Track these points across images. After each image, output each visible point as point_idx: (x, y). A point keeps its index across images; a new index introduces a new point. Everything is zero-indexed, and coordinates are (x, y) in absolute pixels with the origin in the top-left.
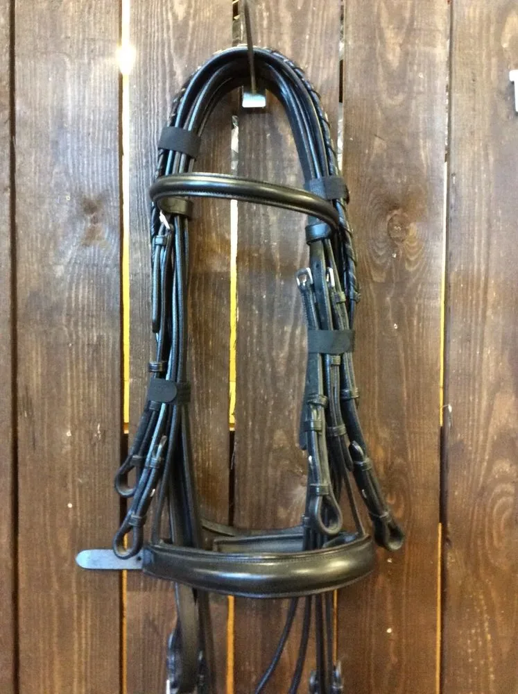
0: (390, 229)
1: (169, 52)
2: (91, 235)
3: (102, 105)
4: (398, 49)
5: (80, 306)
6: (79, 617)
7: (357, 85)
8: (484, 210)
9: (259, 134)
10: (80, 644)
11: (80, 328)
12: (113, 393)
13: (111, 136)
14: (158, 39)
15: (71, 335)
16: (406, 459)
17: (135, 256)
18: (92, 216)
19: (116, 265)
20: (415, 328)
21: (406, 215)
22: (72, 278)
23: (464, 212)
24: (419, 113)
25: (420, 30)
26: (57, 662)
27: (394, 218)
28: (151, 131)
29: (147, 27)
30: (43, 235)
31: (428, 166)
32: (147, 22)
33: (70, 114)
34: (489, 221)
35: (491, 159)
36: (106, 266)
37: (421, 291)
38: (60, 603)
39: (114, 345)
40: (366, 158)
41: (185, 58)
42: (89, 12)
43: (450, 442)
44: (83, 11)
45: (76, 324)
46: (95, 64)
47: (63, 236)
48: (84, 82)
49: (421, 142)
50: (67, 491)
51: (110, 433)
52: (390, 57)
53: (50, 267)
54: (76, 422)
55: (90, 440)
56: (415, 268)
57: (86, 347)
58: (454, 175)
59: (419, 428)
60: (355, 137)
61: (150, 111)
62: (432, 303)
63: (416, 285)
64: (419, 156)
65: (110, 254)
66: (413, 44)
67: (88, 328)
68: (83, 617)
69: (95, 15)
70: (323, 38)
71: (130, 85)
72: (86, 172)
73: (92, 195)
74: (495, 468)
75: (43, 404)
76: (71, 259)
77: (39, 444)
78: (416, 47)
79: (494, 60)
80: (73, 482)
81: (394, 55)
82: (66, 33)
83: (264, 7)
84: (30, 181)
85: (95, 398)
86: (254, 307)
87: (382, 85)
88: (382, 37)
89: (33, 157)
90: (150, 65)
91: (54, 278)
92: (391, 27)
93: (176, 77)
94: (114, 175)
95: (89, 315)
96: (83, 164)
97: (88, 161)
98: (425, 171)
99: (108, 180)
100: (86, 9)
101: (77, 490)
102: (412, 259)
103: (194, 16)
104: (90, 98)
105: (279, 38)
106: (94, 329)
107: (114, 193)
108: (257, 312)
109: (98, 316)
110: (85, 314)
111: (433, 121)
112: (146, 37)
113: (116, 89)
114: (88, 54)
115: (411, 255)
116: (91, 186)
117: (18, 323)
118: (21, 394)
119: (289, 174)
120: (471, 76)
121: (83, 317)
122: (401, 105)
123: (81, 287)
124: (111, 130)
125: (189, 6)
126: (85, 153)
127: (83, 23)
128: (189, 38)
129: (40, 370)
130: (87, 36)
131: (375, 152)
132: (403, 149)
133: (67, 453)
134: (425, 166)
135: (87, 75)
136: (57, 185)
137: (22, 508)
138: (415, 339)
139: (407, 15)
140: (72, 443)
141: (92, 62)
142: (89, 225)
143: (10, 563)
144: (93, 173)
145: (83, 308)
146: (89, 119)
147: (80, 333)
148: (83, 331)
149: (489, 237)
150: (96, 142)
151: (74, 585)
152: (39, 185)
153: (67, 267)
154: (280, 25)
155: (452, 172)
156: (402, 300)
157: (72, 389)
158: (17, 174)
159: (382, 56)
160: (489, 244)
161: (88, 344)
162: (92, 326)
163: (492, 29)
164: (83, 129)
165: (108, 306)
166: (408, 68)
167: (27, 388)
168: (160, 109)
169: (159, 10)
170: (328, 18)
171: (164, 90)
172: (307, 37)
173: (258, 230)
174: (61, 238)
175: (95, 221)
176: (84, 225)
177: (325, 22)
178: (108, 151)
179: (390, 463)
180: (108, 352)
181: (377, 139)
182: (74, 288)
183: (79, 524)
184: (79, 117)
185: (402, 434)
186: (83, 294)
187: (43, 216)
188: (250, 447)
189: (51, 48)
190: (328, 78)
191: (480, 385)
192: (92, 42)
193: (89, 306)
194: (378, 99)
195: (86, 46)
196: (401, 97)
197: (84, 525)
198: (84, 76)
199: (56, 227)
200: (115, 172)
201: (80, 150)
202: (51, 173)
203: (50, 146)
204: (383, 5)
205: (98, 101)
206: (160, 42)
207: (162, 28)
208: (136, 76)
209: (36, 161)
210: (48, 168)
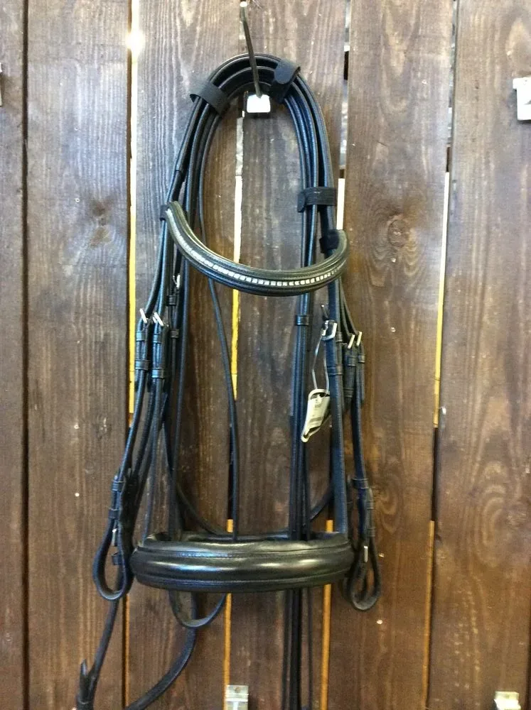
0: (390, 233)
1: (177, 57)
2: (99, 237)
3: (111, 110)
4: (402, 56)
5: (88, 305)
6: (85, 601)
7: (361, 91)
8: (484, 216)
9: (263, 140)
10: (85, 626)
11: (88, 326)
12: (119, 388)
13: (120, 140)
14: (166, 44)
15: (79, 333)
16: (399, 458)
17: (141, 257)
18: (101, 217)
19: (123, 265)
20: (412, 331)
21: (406, 221)
22: (81, 277)
23: (464, 218)
24: (421, 121)
25: (425, 36)
26: (63, 641)
27: (395, 223)
28: (158, 135)
29: (156, 33)
30: (54, 236)
31: (429, 172)
32: (155, 28)
33: (80, 119)
34: (488, 228)
35: (492, 166)
36: (114, 266)
37: (419, 295)
38: (67, 586)
39: (120, 343)
40: (368, 164)
41: (192, 64)
42: (99, 19)
43: (443, 443)
44: (94, 17)
45: (84, 322)
46: (104, 69)
47: (73, 237)
48: (94, 88)
49: (423, 148)
50: (75, 480)
51: (115, 427)
52: (394, 63)
53: (60, 267)
54: (84, 417)
55: (97, 432)
56: (414, 272)
57: (93, 344)
58: (455, 181)
59: (414, 429)
60: (357, 144)
61: (158, 116)
62: (430, 308)
63: (415, 289)
64: (419, 164)
65: (117, 255)
66: (418, 51)
67: (96, 327)
68: (88, 599)
69: (105, 22)
70: (329, 44)
71: (139, 90)
72: (94, 175)
73: (100, 197)
74: (487, 469)
75: (53, 397)
76: (80, 259)
77: (48, 434)
78: (420, 54)
79: (498, 68)
80: (81, 472)
81: (398, 62)
82: (77, 39)
83: (270, 14)
84: (42, 183)
85: (102, 394)
86: (255, 309)
87: (386, 92)
88: (386, 44)
89: (44, 160)
90: (158, 70)
91: (64, 278)
92: (396, 33)
93: (183, 82)
94: (122, 177)
95: (96, 313)
96: (92, 166)
97: (97, 164)
98: (426, 177)
99: (116, 183)
100: (97, 16)
101: (84, 480)
102: (411, 264)
103: (202, 23)
104: (99, 103)
105: (285, 44)
106: (101, 327)
107: (122, 196)
108: (258, 313)
109: (104, 315)
110: (93, 312)
111: (436, 127)
112: (154, 44)
113: (124, 94)
114: (98, 59)
115: (410, 260)
116: (99, 188)
117: (30, 320)
118: (31, 387)
119: (292, 179)
120: (474, 84)
121: (91, 316)
122: (404, 111)
123: (89, 286)
124: (120, 134)
125: (197, 13)
126: (94, 156)
127: (94, 29)
128: (196, 44)
129: (49, 366)
130: (97, 42)
131: (377, 158)
132: (405, 156)
133: (74, 444)
134: (426, 172)
135: (97, 83)
136: (67, 187)
137: (32, 497)
138: (412, 342)
139: (412, 22)
140: (79, 437)
141: (102, 67)
142: (97, 226)
143: (20, 547)
144: (102, 176)
145: (91, 307)
146: (98, 124)
147: (88, 331)
148: (90, 329)
149: (488, 243)
150: (105, 146)
151: (80, 570)
152: (50, 188)
153: (75, 266)
154: (285, 31)
155: (453, 179)
156: (400, 304)
157: (80, 384)
158: (29, 175)
159: (387, 63)
160: (487, 250)
161: (96, 342)
162: (100, 323)
163: (497, 37)
164: (93, 133)
165: (115, 304)
166: (412, 74)
167: (37, 382)
168: (167, 113)
169: (167, 16)
170: (333, 24)
171: (171, 95)
172: (313, 43)
173: (261, 233)
174: (70, 240)
175: (103, 223)
176: (92, 228)
177: (330, 28)
178: (116, 155)
179: (384, 462)
180: (115, 349)
181: (379, 145)
182: (82, 287)
183: (85, 512)
184: (89, 121)
185: (397, 434)
186: (92, 294)
187: (54, 217)
188: (249, 443)
189: (62, 54)
190: (332, 84)
191: (475, 389)
192: (102, 48)
193: (96, 305)
194: (381, 105)
195: (96, 52)
196: (404, 104)
197: (91, 513)
198: (94, 81)
199: (66, 228)
200: (123, 174)
201: (89, 153)
202: (61, 176)
203: (60, 150)
204: (388, 11)
205: (107, 106)
206: (168, 47)
207: (170, 34)
208: (144, 82)
209: (47, 164)
210: (59, 170)
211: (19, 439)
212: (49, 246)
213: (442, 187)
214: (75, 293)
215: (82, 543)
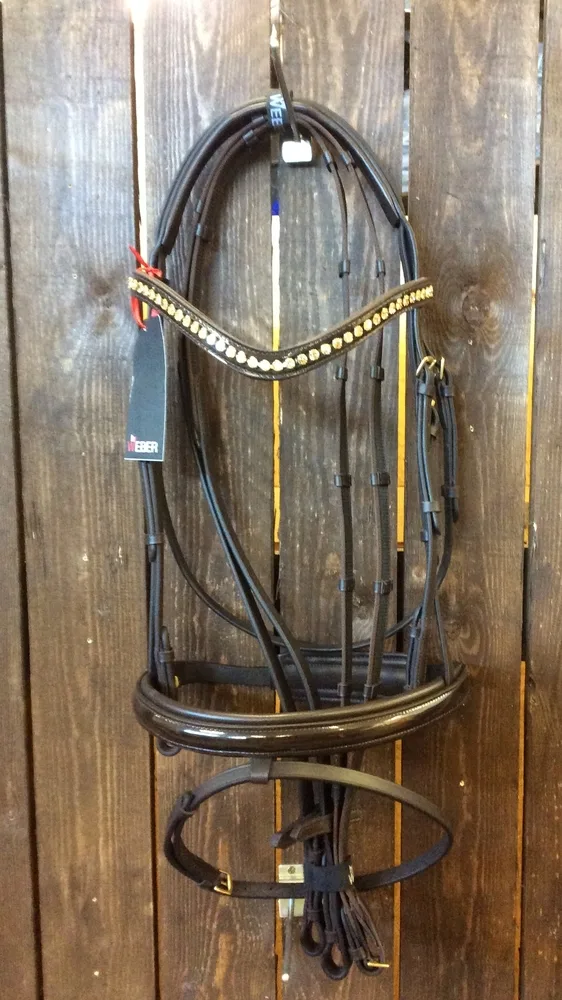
0: (465, 309)
1: (193, 90)
3: (113, 159)
4: (476, 82)
5: (94, 408)
6: (103, 768)
7: (425, 129)
9: (304, 194)
11: (94, 434)
13: (125, 199)
14: (178, 76)
15: (84, 442)
16: (482, 586)
18: (105, 297)
20: (496, 430)
21: (484, 292)
22: (82, 373)
24: (502, 163)
25: (504, 57)
26: (79, 819)
27: (470, 297)
29: (165, 61)
30: (48, 322)
31: (512, 229)
32: (164, 54)
33: (74, 172)
36: (124, 358)
37: (503, 387)
38: (81, 751)
40: (435, 222)
41: (212, 99)
42: (94, 44)
43: (534, 567)
44: (87, 42)
45: (89, 430)
46: (103, 109)
47: (71, 323)
48: (91, 134)
49: (505, 199)
50: (86, 624)
51: (133, 558)
52: (466, 92)
53: (56, 361)
54: (94, 545)
55: (112, 564)
56: (496, 357)
57: (102, 456)
58: (544, 241)
59: (499, 550)
60: (423, 196)
61: (172, 167)
62: (517, 400)
63: (496, 379)
64: (501, 220)
65: (128, 344)
66: (495, 76)
67: (103, 434)
68: (108, 767)
69: (101, 48)
70: (383, 70)
72: (95, 243)
73: (103, 271)
75: (54, 524)
76: (80, 351)
77: (51, 568)
78: (499, 80)
80: (93, 614)
81: (471, 90)
82: (66, 70)
83: (308, 32)
84: (29, 256)
85: (115, 517)
86: (301, 408)
88: (455, 68)
89: (31, 227)
90: (169, 109)
91: (62, 374)
92: (468, 54)
93: (201, 123)
95: (104, 418)
96: (92, 234)
97: (97, 230)
98: (508, 237)
99: (122, 253)
100: (90, 40)
101: (97, 623)
102: (492, 346)
103: (221, 46)
104: (98, 152)
105: (328, 71)
106: (111, 435)
107: (130, 269)
108: (304, 413)
109: (115, 420)
110: (100, 416)
113: (129, 139)
114: (95, 98)
115: (491, 341)
116: (102, 260)
117: (22, 428)
118: (27, 511)
121: (97, 420)
122: (479, 153)
123: (94, 384)
124: (124, 191)
125: (216, 33)
127: (87, 58)
128: (217, 74)
129: (49, 485)
130: (91, 74)
131: (446, 214)
132: (481, 210)
133: (84, 580)
134: (509, 230)
135: (93, 127)
136: (62, 260)
137: (34, 645)
138: (494, 443)
139: (488, 39)
140: (89, 571)
141: (99, 106)
142: (101, 309)
143: (22, 709)
144: (104, 245)
145: (97, 410)
146: (97, 179)
147: (94, 439)
148: (98, 437)
150: (107, 206)
151: (97, 732)
152: (40, 262)
153: (76, 360)
154: (328, 54)
155: (542, 237)
156: (479, 396)
157: (87, 505)
158: (13, 248)
159: (457, 92)
161: (105, 454)
162: (108, 431)
164: (91, 191)
166: (489, 106)
167: (34, 504)
169: (179, 39)
170: (389, 44)
172: (363, 69)
173: (305, 312)
174: (68, 326)
175: (107, 304)
176: (94, 312)
177: (385, 50)
178: (121, 218)
179: (463, 591)
181: (450, 197)
182: (85, 386)
183: (101, 662)
184: (86, 176)
185: (478, 557)
186: (98, 393)
187: (46, 299)
188: (298, 574)
189: (49, 90)
192: (98, 82)
193: (104, 407)
194: (450, 146)
195: (91, 86)
196: (479, 144)
197: (107, 663)
198: (90, 124)
199: (62, 312)
200: (131, 242)
201: (87, 218)
202: (53, 246)
203: (51, 212)
204: (457, 24)
205: (107, 155)
206: (180, 79)
207: (184, 63)
208: (153, 125)
209: (35, 232)
210: (50, 238)
211: (15, 575)
212: (42, 335)
213: (529, 248)
214: (77, 393)
215: (98, 698)
